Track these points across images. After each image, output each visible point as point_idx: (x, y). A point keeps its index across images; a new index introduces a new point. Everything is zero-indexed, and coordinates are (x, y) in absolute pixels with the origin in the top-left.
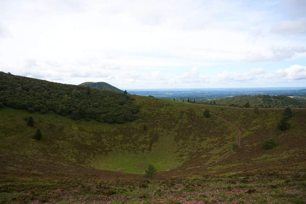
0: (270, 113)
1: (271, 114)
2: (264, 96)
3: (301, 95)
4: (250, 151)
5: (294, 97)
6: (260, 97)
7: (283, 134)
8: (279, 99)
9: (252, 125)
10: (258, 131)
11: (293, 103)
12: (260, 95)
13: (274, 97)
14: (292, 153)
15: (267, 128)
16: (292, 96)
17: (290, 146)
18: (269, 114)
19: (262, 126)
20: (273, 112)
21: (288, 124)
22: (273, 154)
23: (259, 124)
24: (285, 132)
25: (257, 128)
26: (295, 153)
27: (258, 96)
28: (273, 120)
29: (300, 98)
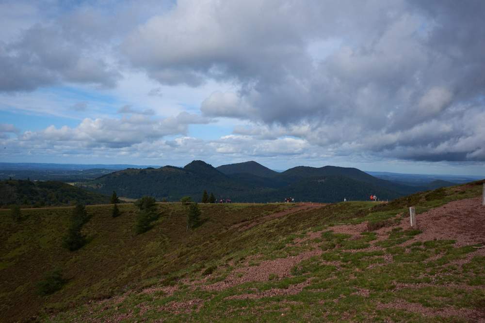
0: (44, 217)
1: (47, 220)
2: (20, 181)
3: (88, 181)
4: (10, 305)
5: (76, 183)
6: (12, 185)
7: (74, 257)
8: (51, 187)
9: (7, 247)
10: (24, 259)
11: (76, 196)
12: (11, 179)
13: (41, 185)
14: (98, 290)
15: (41, 250)
16: (72, 181)
17: (91, 278)
18: (44, 220)
19: (30, 247)
20: (51, 214)
21: (82, 236)
22: (62, 300)
23: (24, 244)
24: (76, 253)
25: (20, 252)
26: (103, 288)
27: (7, 183)
28: (53, 231)
29: (86, 186)
